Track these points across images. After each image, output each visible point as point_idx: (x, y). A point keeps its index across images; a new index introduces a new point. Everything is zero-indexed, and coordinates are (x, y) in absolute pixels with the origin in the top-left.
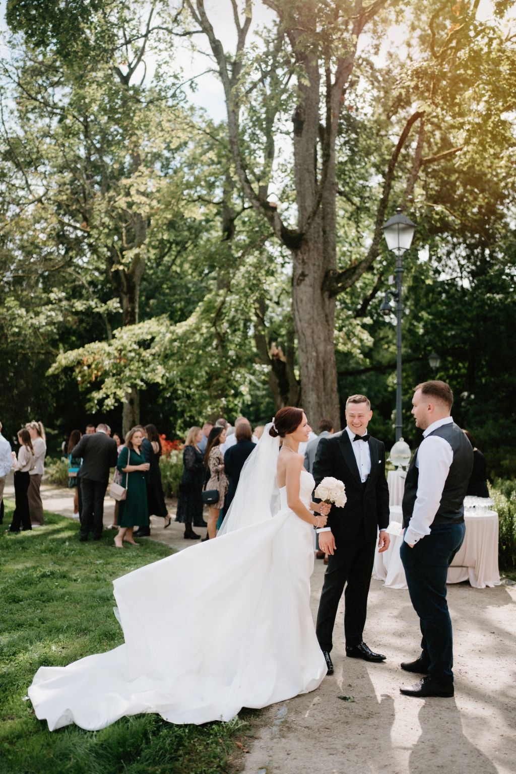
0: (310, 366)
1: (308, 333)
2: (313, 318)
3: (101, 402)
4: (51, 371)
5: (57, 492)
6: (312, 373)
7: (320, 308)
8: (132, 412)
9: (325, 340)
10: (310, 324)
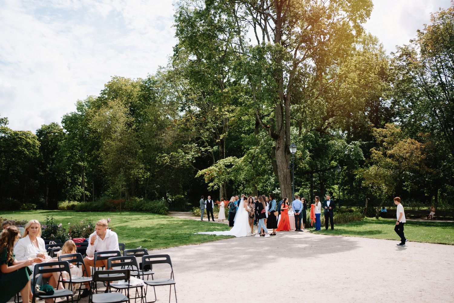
0: (282, 176)
1: (281, 166)
2: (282, 161)
3: (213, 187)
4: (196, 176)
5: (198, 218)
6: (282, 179)
7: (284, 158)
8: (224, 190)
9: (286, 168)
10: (281, 163)
